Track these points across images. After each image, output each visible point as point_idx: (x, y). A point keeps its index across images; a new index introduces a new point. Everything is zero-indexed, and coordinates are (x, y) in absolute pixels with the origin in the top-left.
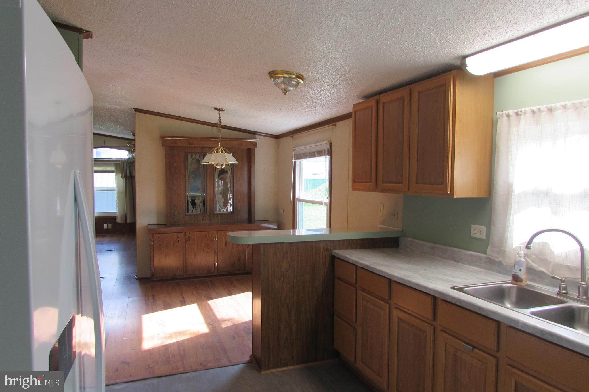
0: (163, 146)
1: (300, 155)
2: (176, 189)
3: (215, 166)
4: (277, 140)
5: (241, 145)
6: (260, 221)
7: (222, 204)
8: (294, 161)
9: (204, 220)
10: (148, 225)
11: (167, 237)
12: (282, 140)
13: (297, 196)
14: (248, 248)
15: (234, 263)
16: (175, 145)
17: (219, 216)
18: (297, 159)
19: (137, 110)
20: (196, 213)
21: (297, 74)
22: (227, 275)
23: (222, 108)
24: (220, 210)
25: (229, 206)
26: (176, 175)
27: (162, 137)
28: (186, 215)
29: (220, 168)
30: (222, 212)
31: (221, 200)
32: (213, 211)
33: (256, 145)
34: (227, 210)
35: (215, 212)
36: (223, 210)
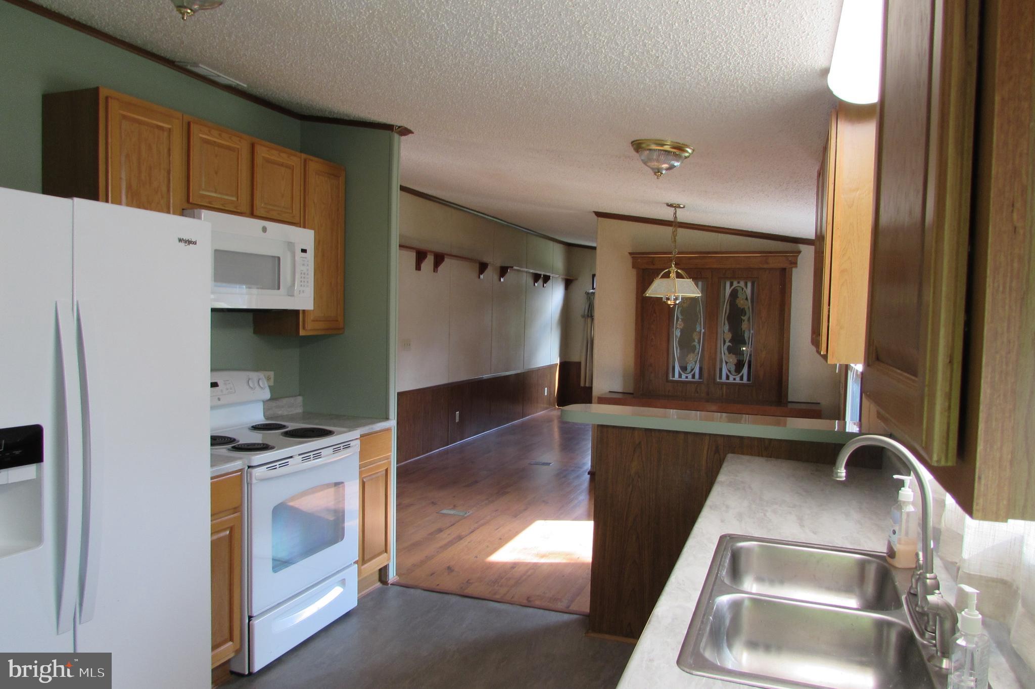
0: (633, 268)
2: (654, 338)
3: (664, 299)
5: (767, 263)
7: (733, 368)
9: (697, 392)
10: (610, 392)
16: (651, 267)
17: (725, 387)
19: (599, 214)
20: (686, 380)
21: (672, 142)
23: (679, 203)
24: (728, 378)
25: (745, 371)
26: (654, 315)
27: (630, 254)
28: (668, 381)
29: (673, 303)
30: (731, 380)
31: (731, 360)
32: (714, 379)
33: (794, 264)
34: (742, 378)
35: (718, 380)
36: (734, 377)
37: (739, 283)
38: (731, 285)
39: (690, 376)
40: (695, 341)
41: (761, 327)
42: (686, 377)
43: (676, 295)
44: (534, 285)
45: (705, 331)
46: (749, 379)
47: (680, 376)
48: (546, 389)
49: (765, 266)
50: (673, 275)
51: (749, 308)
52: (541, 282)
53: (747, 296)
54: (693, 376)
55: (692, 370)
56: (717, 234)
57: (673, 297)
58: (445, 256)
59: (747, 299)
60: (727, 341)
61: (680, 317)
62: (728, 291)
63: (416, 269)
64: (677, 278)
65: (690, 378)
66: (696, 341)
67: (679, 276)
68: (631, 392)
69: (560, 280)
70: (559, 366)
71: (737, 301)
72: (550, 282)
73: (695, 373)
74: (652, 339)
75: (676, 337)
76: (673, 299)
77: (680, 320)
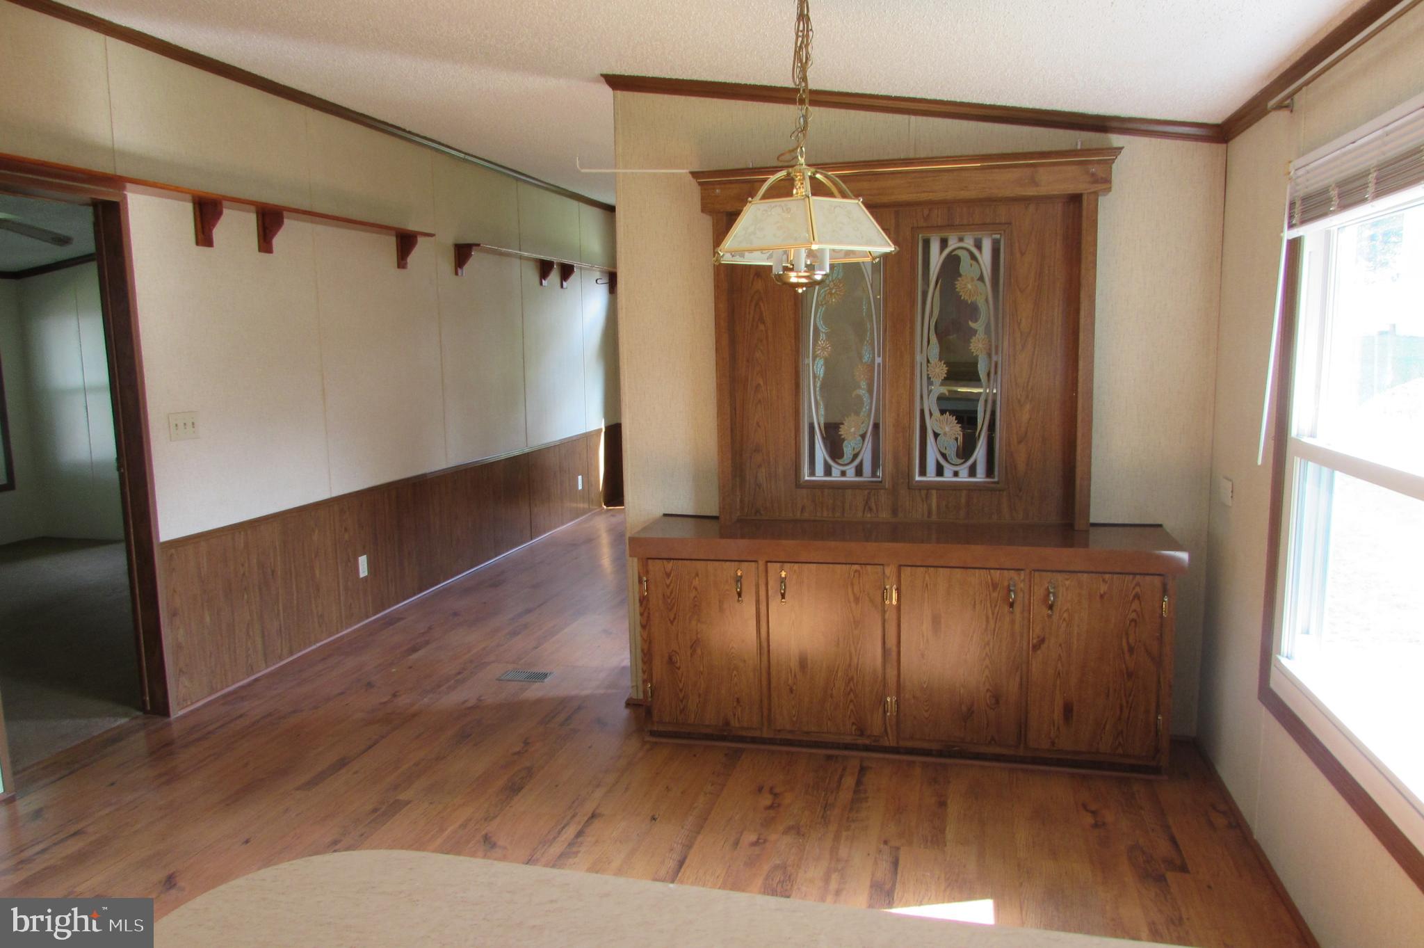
1: (1325, 191)
2: (762, 383)
3: (777, 270)
4: (1224, 146)
5: (1034, 182)
6: (1120, 529)
7: (951, 453)
8: (1288, 235)
9: (870, 509)
10: (665, 515)
11: (697, 575)
12: (1247, 143)
13: (1299, 425)
14: (1039, 652)
15: (971, 711)
17: (934, 492)
18: (1303, 222)
19: (615, 80)
20: (842, 480)
22: (940, 754)
24: (940, 471)
25: (980, 453)
26: (762, 327)
27: (695, 174)
28: (799, 484)
29: (804, 281)
30: (948, 477)
31: (947, 429)
32: (910, 475)
33: (1104, 182)
34: (972, 471)
35: (918, 478)
36: (956, 469)
37: (961, 240)
38: (944, 243)
39: (851, 470)
40: (860, 387)
41: (1019, 347)
42: (844, 474)
43: (814, 247)
44: (541, 284)
45: (884, 361)
46: (990, 471)
47: (828, 471)
48: (580, 477)
49: (1031, 191)
50: (802, 188)
51: (987, 300)
52: (554, 276)
53: (982, 273)
54: (859, 471)
55: (855, 456)
56: (906, 117)
57: (803, 261)
58: (285, 213)
59: (981, 278)
60: (937, 381)
61: (823, 329)
62: (936, 259)
63: (197, 244)
64: (813, 194)
65: (851, 477)
66: (864, 385)
67: (818, 189)
68: (715, 514)
69: (597, 275)
70: (605, 432)
71: (959, 285)
72: (574, 278)
73: (861, 464)
74: (759, 385)
75: (815, 377)
76: (803, 267)
77: (823, 336)
